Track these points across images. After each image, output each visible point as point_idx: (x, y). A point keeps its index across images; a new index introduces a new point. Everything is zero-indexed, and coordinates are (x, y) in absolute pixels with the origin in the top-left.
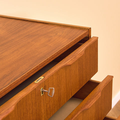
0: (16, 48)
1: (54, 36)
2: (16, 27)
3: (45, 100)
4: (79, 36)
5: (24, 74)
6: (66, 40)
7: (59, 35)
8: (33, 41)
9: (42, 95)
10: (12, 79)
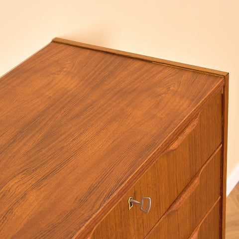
0: (102, 124)
1: (165, 93)
2: (96, 69)
3: (135, 214)
4: (209, 93)
5: (122, 183)
6: (187, 102)
7: (172, 90)
8: (128, 106)
9: (130, 208)
10: (104, 196)
